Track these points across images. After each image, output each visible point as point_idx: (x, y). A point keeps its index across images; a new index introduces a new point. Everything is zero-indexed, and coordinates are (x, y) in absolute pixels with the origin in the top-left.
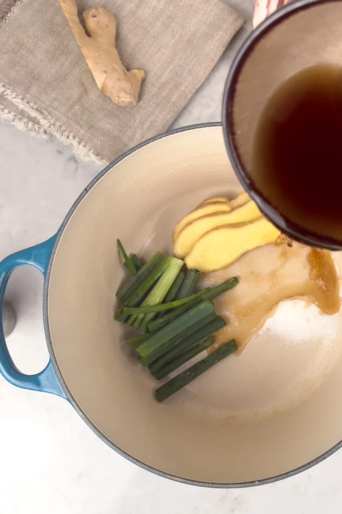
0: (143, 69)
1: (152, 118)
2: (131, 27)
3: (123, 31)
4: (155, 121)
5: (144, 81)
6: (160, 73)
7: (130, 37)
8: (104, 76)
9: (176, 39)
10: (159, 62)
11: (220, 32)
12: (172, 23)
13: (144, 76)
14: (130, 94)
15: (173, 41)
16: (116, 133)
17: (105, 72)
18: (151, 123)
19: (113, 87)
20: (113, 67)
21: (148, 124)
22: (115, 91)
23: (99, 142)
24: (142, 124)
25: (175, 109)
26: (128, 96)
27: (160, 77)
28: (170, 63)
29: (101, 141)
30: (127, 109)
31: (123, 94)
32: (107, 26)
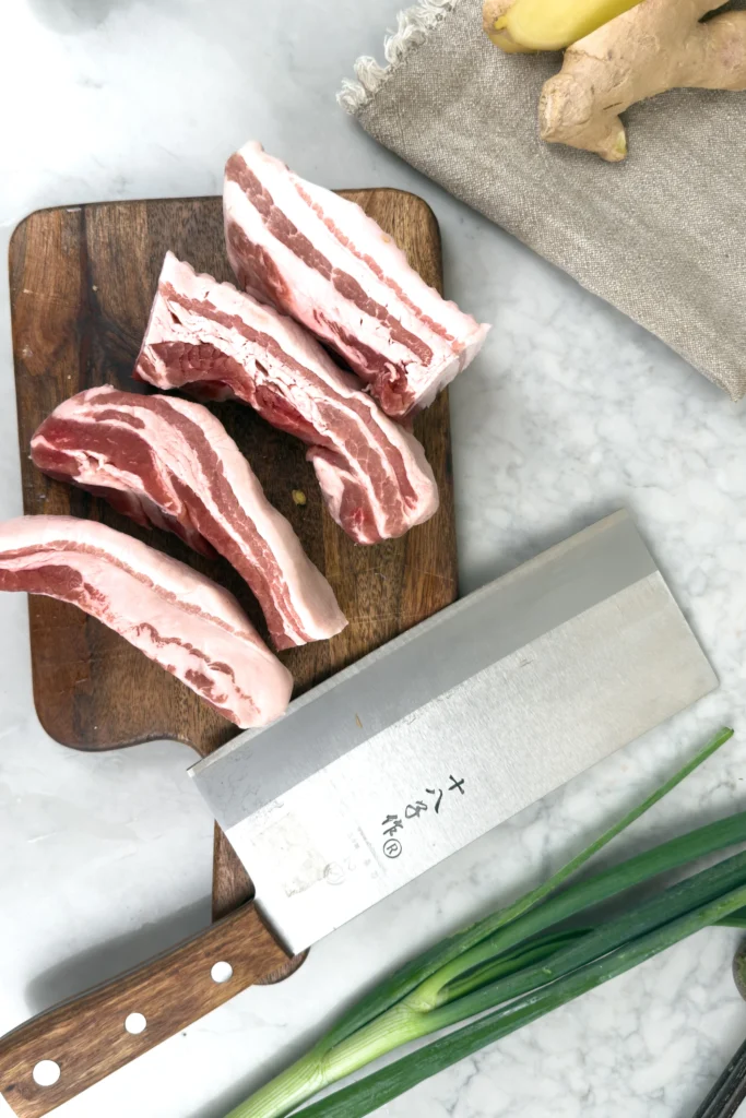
0: (628, 157)
1: (501, 170)
2: (730, 130)
3: (720, 112)
4: (495, 178)
5: (598, 158)
6: (616, 198)
7: (707, 128)
8: (602, 54)
9: (699, 238)
10: (643, 195)
11: (713, 335)
12: (737, 229)
13: (610, 158)
14: (561, 120)
15: (692, 232)
16: (472, 90)
17: (610, 55)
18: (491, 170)
19: (575, 76)
20: (624, 75)
21: (488, 161)
22: (566, 83)
23: (447, 49)
24: (490, 150)
25: (525, 226)
26: (556, 114)
27: (607, 197)
28: (641, 222)
29: (450, 53)
30: (531, 119)
31: (560, 101)
32: (726, 63)
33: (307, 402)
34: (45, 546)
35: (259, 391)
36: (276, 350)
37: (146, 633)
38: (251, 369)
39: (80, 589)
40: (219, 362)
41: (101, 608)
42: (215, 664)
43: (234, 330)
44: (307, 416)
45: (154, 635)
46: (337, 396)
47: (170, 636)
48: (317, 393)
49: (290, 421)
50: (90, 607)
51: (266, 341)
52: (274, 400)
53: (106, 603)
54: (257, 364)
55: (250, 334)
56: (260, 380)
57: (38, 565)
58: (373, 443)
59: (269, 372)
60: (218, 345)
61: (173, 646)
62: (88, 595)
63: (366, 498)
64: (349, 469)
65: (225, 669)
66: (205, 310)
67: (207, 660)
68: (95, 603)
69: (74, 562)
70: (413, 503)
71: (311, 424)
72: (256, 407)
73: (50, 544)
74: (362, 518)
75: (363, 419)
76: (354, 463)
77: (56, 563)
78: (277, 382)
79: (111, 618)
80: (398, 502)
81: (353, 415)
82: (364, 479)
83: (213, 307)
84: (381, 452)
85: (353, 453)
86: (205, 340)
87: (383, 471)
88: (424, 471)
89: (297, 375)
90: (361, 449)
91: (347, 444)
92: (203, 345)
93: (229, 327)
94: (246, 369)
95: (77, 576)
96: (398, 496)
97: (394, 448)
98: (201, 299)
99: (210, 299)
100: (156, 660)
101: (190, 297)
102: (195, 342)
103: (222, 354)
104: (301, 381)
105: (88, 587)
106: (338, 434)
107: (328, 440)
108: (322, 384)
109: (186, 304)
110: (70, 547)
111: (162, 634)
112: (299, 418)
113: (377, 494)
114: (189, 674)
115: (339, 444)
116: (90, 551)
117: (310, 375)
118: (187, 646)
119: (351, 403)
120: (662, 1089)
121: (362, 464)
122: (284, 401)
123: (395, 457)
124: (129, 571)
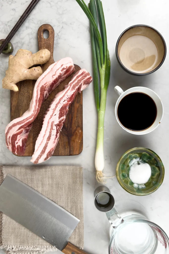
33: (70, 93)
34: (37, 90)
35: (68, 102)
36: (62, 98)
37: (54, 76)
38: (65, 103)
39: (45, 86)
40: (63, 108)
41: (48, 83)
42: (61, 66)
43: (58, 105)
44: (73, 93)
45: (54, 75)
46: (69, 88)
47: (55, 73)
48: (69, 91)
49: (73, 97)
50: (48, 85)
51: (60, 100)
52: (70, 99)
53: (48, 82)
54: (63, 102)
55: (59, 102)
56: (66, 101)
57: (40, 92)
58: (76, 81)
59: (65, 99)
60: (60, 108)
61: (56, 72)
62: (46, 85)
63: (85, 80)
64: (81, 84)
65: (62, 65)
66: (55, 109)
67: (60, 68)
68: (47, 84)
69: (40, 86)
70: (84, 72)
71: (74, 92)
72: (70, 102)
73: (37, 89)
74: (89, 80)
75: (72, 83)
76: (80, 84)
77: (40, 89)
78: (67, 98)
79: (50, 82)
80: (85, 75)
81: (72, 85)
82: (82, 82)
83: (54, 108)
84: (78, 80)
85: (78, 85)
86: (59, 110)
87: (80, 79)
88: (79, 72)
89: (66, 95)
90: (78, 83)
91: (77, 86)
92: (60, 111)
93: (57, 106)
94: (64, 104)
95: (43, 86)
96: (84, 75)
97: (76, 78)
98: (53, 110)
99: (53, 109)
100: (58, 76)
101: (52, 112)
102: (59, 112)
103: (62, 108)
104: (67, 94)
105: (45, 84)
106: (76, 87)
107: (76, 89)
108: (68, 90)
109: (53, 113)
110: (38, 86)
111: (54, 74)
112: (73, 95)
113: (84, 78)
114: (62, 71)
115: (77, 87)
116: (39, 83)
117: (66, 92)
118: (57, 70)
119: (70, 85)
120: (26, 29)
121: (80, 82)
122: (70, 97)
123: (78, 77)
124: (44, 78)
